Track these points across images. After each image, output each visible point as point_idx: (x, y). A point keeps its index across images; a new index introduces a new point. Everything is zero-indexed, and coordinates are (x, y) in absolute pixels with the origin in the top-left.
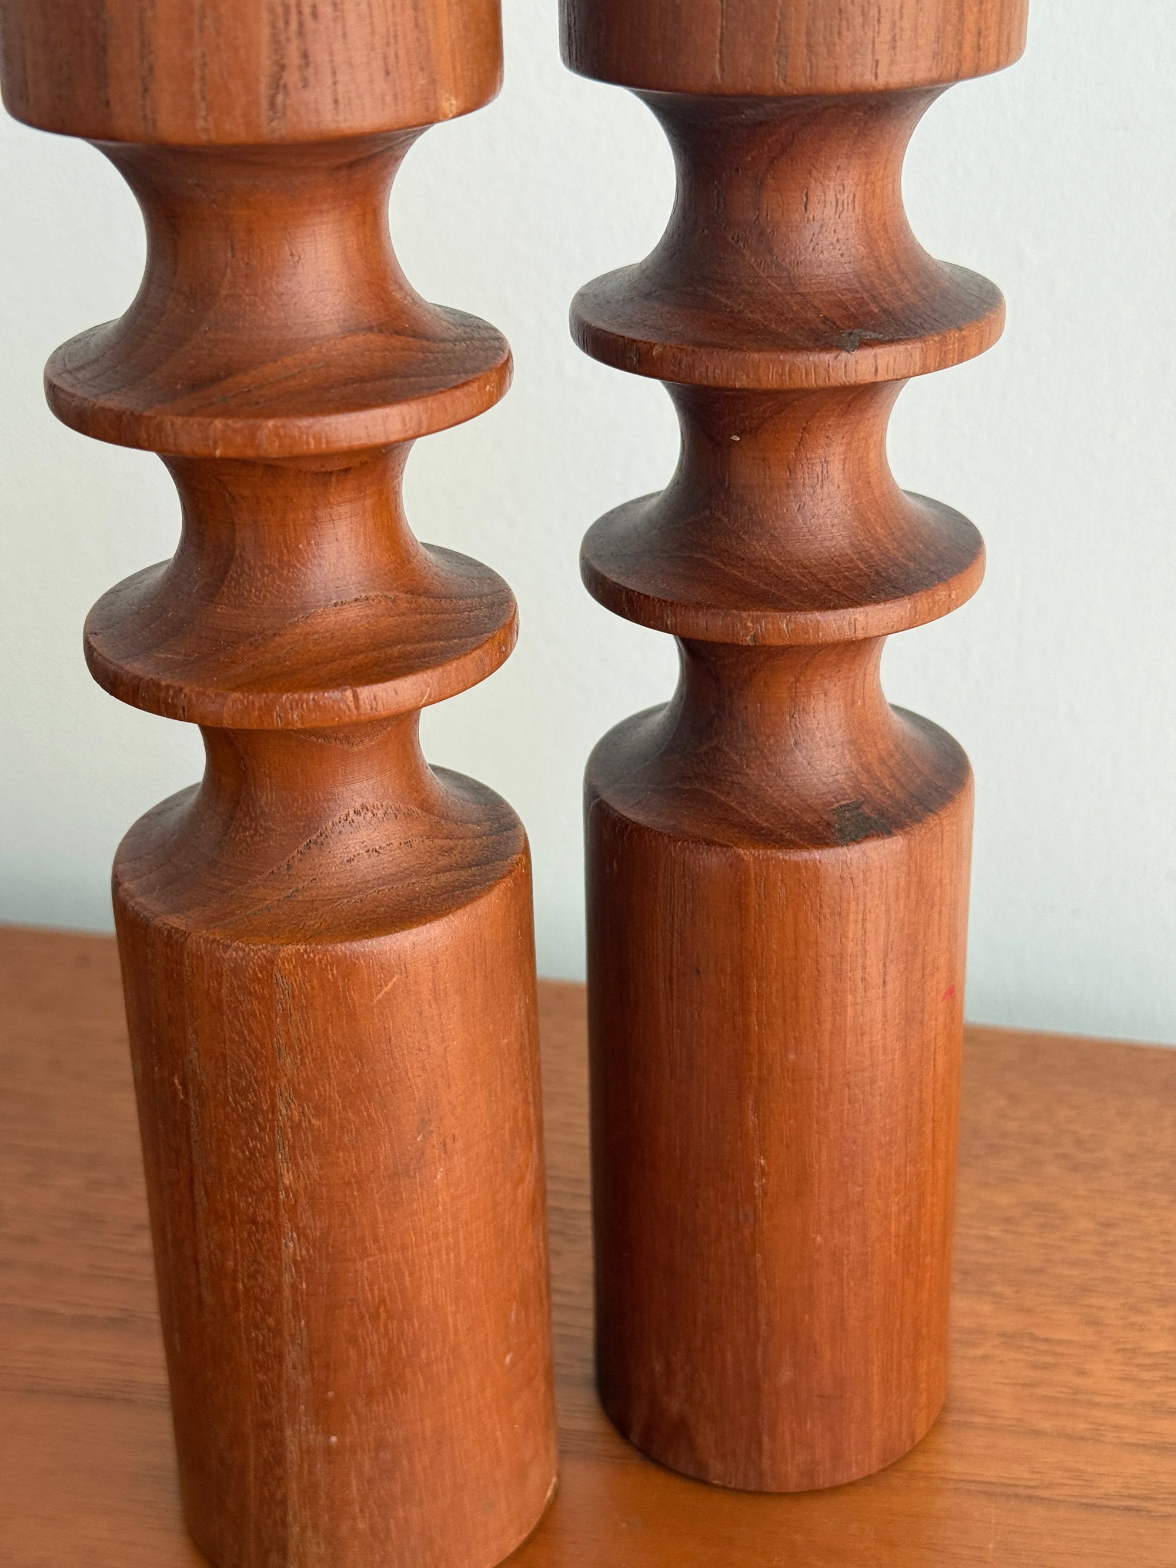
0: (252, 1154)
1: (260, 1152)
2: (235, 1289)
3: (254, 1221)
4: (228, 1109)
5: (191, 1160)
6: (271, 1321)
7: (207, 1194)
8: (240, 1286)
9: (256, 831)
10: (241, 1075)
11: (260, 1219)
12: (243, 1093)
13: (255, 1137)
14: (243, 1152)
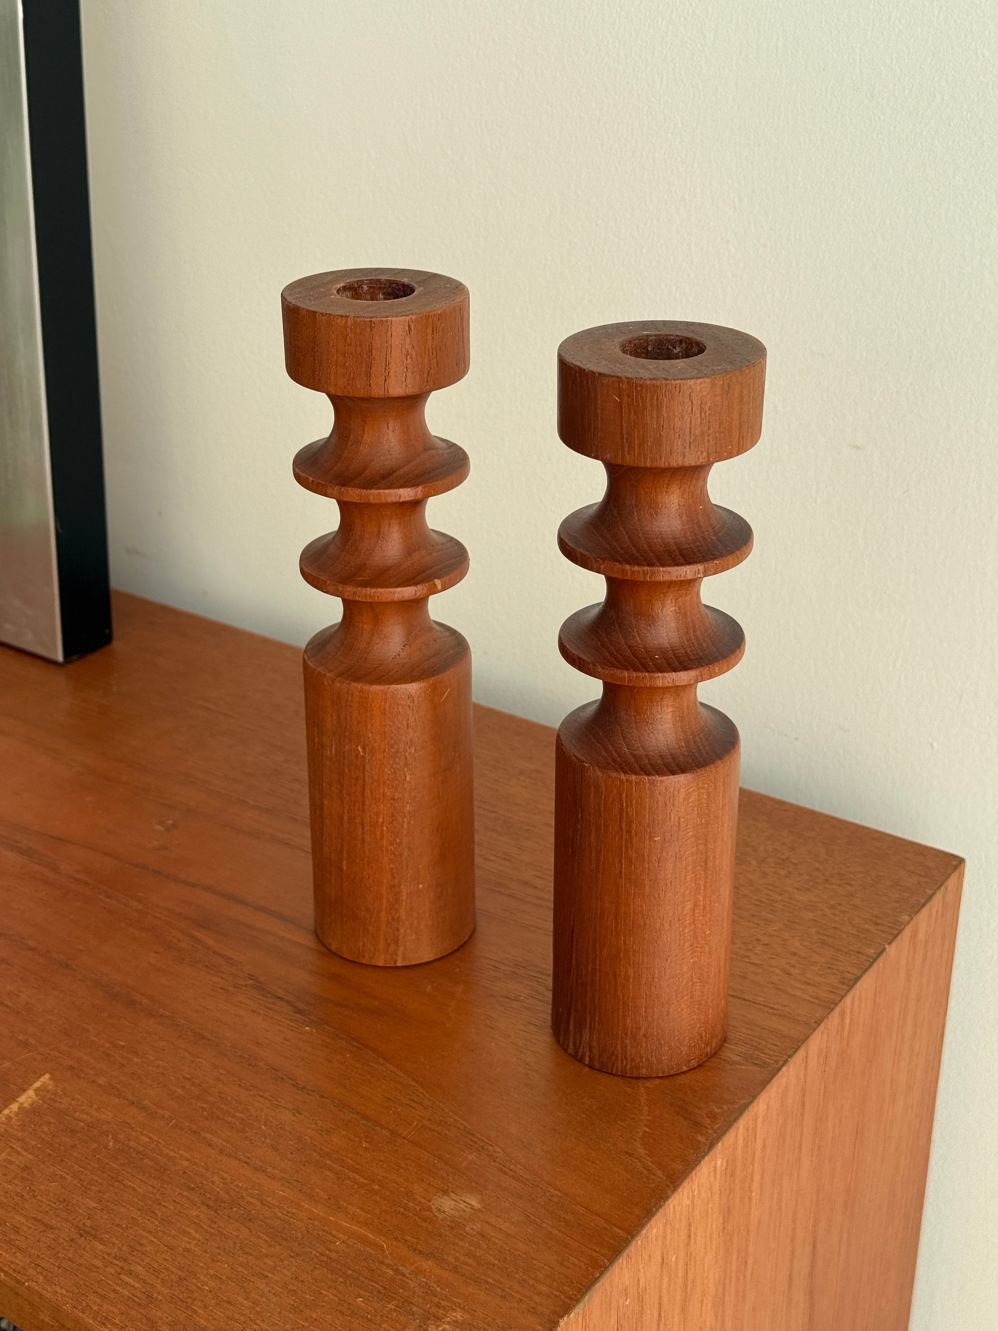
0: (395, 770)
1: (398, 769)
2: (382, 831)
3: (393, 799)
4: (385, 754)
5: (364, 780)
6: (398, 840)
7: (371, 793)
8: (385, 828)
9: (383, 644)
10: (392, 738)
11: (396, 797)
12: (392, 746)
13: (397, 763)
14: (391, 771)
